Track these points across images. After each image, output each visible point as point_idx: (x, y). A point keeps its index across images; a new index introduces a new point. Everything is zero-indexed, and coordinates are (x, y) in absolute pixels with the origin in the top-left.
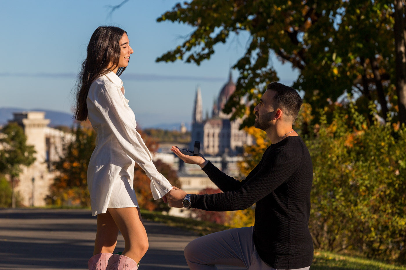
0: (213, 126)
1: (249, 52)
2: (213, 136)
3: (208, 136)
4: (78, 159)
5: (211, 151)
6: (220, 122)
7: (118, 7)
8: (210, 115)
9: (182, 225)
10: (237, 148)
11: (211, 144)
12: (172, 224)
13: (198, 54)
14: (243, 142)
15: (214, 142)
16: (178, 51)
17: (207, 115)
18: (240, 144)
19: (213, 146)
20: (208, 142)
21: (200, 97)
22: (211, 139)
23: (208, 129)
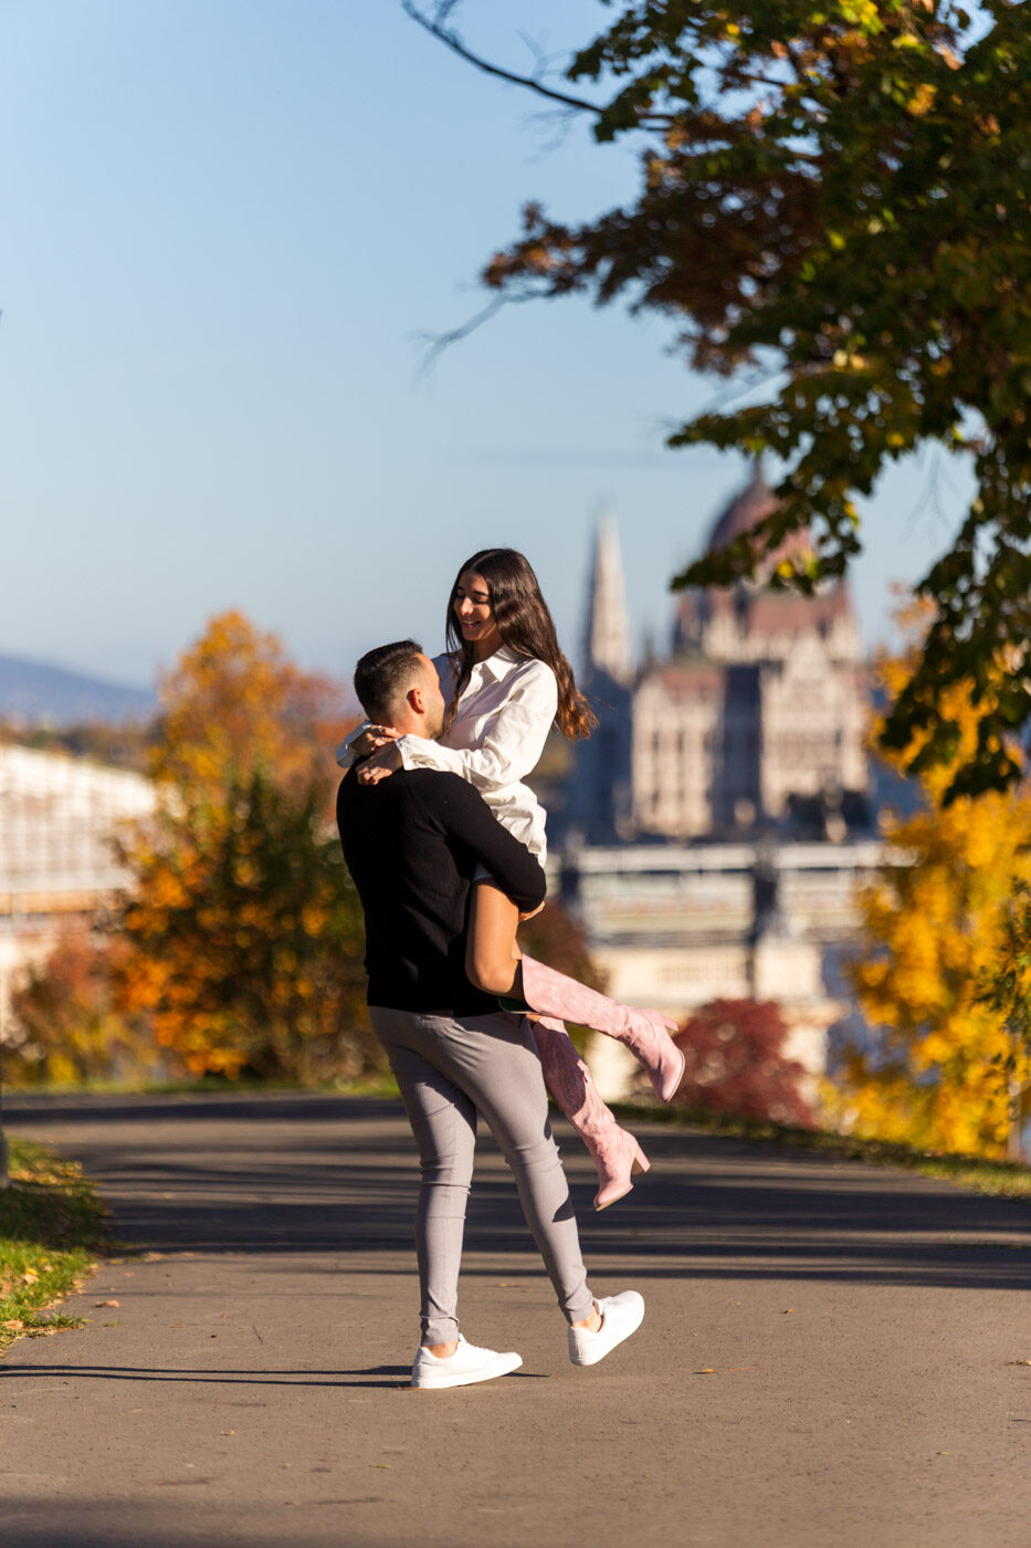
0: (677, 695)
2: (680, 744)
3: (656, 744)
5: (667, 817)
6: (715, 680)
7: (455, 336)
8: (662, 646)
10: (793, 800)
11: (670, 784)
14: (822, 769)
15: (681, 775)
17: (648, 644)
18: (807, 782)
19: (681, 796)
20: (657, 775)
21: (612, 563)
22: (669, 759)
23: (653, 713)
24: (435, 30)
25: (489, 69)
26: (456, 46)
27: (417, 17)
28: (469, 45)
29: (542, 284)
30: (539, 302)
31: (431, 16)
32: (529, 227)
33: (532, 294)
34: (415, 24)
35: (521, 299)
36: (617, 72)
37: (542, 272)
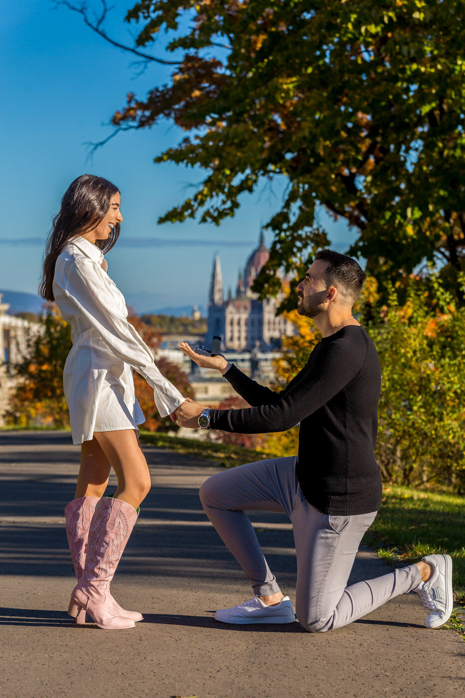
0: (238, 309)
1: (287, 205)
2: (239, 323)
3: (231, 323)
4: (48, 360)
5: (235, 344)
6: (248, 305)
7: (102, 144)
9: (196, 451)
10: (272, 339)
11: (236, 335)
12: (182, 451)
13: (217, 210)
14: (280, 331)
15: (239, 332)
16: (187, 206)
17: (230, 293)
18: (276, 335)
19: (239, 338)
20: (232, 332)
21: (219, 269)
22: (236, 328)
23: (231, 314)
24: (96, 30)
25: (116, 45)
26: (104, 36)
27: (89, 25)
28: (109, 35)
29: (135, 124)
30: (133, 130)
31: (95, 25)
32: (129, 102)
33: (131, 127)
34: (89, 28)
35: (125, 129)
36: (146, 18)
37: (134, 118)
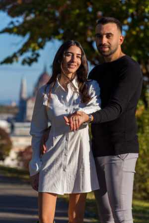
9: (15, 175)
12: (9, 175)
13: (29, 58)
16: (15, 56)
